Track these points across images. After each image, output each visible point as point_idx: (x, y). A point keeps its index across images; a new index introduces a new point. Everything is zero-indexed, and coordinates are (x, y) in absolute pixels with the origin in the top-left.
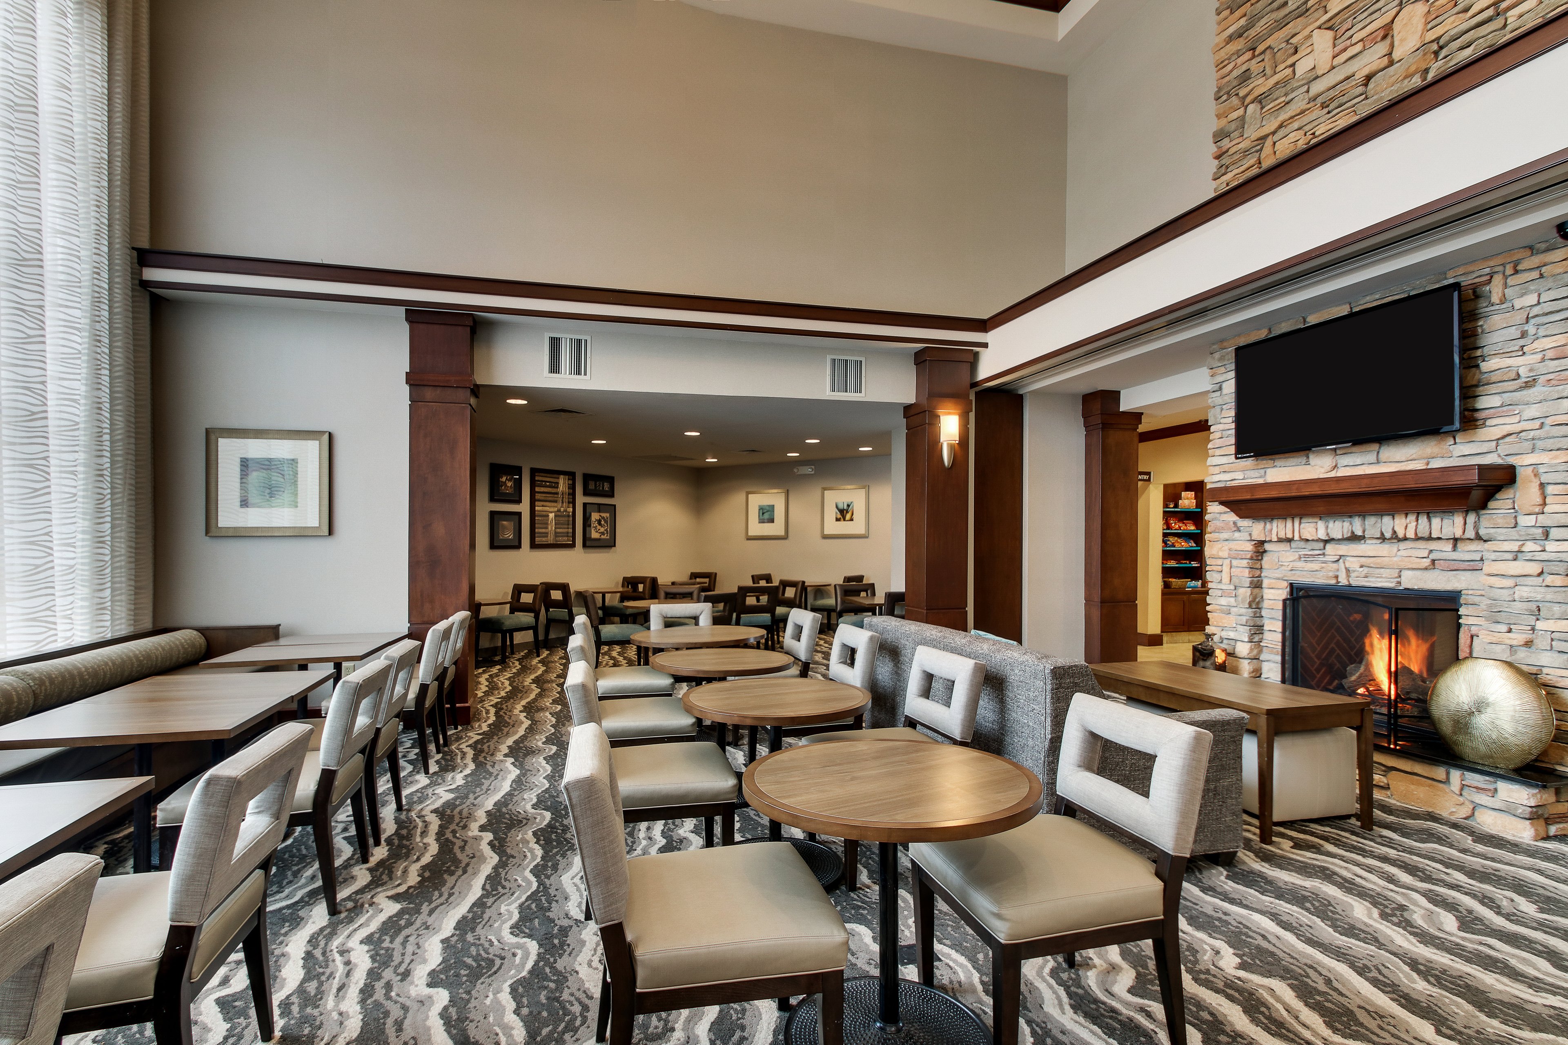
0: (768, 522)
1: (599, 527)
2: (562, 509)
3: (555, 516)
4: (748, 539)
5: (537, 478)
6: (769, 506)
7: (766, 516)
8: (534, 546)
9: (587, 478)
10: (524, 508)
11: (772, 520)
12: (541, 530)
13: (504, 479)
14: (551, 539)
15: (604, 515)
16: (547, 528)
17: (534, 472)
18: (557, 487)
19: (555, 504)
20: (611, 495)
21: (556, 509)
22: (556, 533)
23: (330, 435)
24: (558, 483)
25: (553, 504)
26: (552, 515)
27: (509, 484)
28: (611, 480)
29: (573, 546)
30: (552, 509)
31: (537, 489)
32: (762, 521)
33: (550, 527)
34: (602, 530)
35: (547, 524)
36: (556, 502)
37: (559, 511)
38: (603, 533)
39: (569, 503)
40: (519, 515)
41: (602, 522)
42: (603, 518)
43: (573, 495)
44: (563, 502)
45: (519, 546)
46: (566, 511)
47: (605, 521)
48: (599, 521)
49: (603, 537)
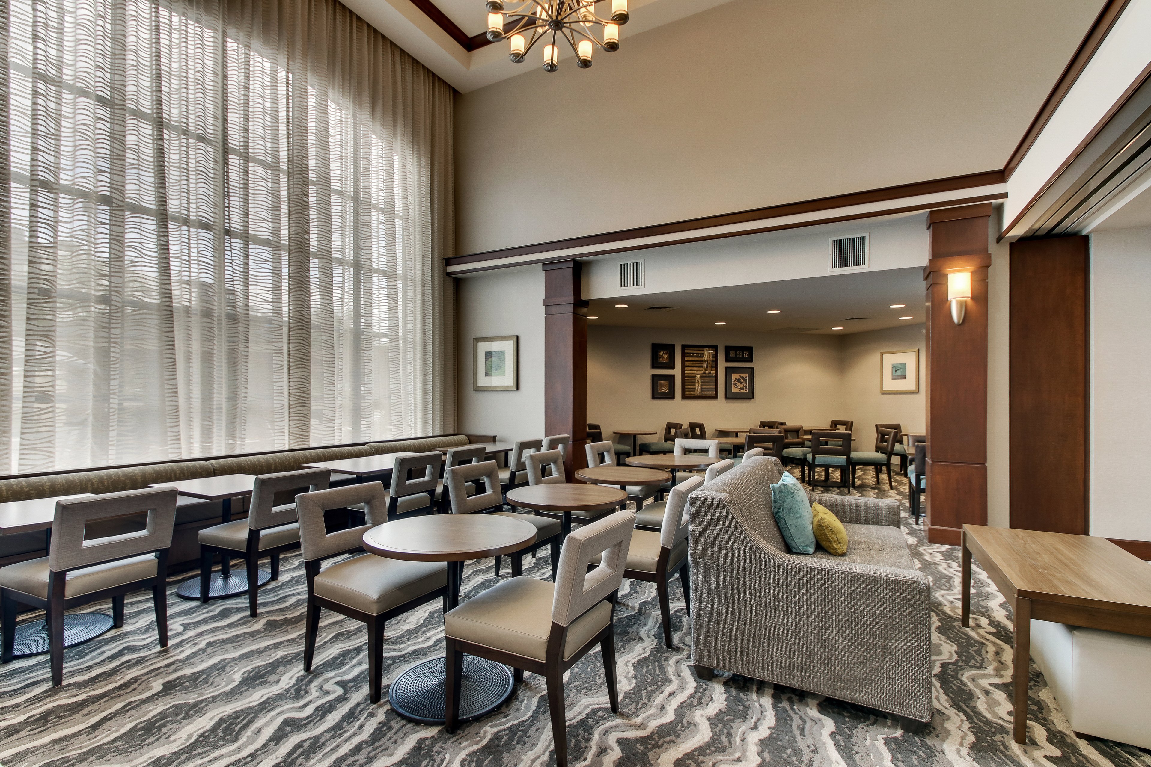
0: (901, 378)
1: (738, 384)
2: (707, 372)
3: (701, 377)
4: (883, 394)
5: (686, 351)
6: (901, 364)
7: (899, 373)
8: (684, 397)
9: (728, 349)
10: (677, 372)
11: (904, 377)
12: (689, 387)
13: (661, 353)
14: (698, 393)
15: (744, 375)
16: (694, 385)
17: (684, 347)
18: (703, 357)
19: (701, 369)
20: (750, 360)
21: (702, 372)
22: (702, 388)
23: (518, 337)
24: (703, 354)
25: (699, 369)
26: (698, 377)
27: (665, 356)
28: (750, 350)
29: (716, 397)
30: (699, 372)
31: (686, 359)
32: (894, 378)
33: (697, 385)
34: (741, 386)
35: (695, 382)
36: (702, 367)
37: (704, 373)
38: (742, 389)
39: (712, 367)
40: (673, 376)
41: (742, 381)
42: (742, 377)
43: (716, 362)
44: (707, 367)
45: (673, 398)
46: (710, 373)
47: (745, 380)
48: (739, 380)
49: (742, 391)
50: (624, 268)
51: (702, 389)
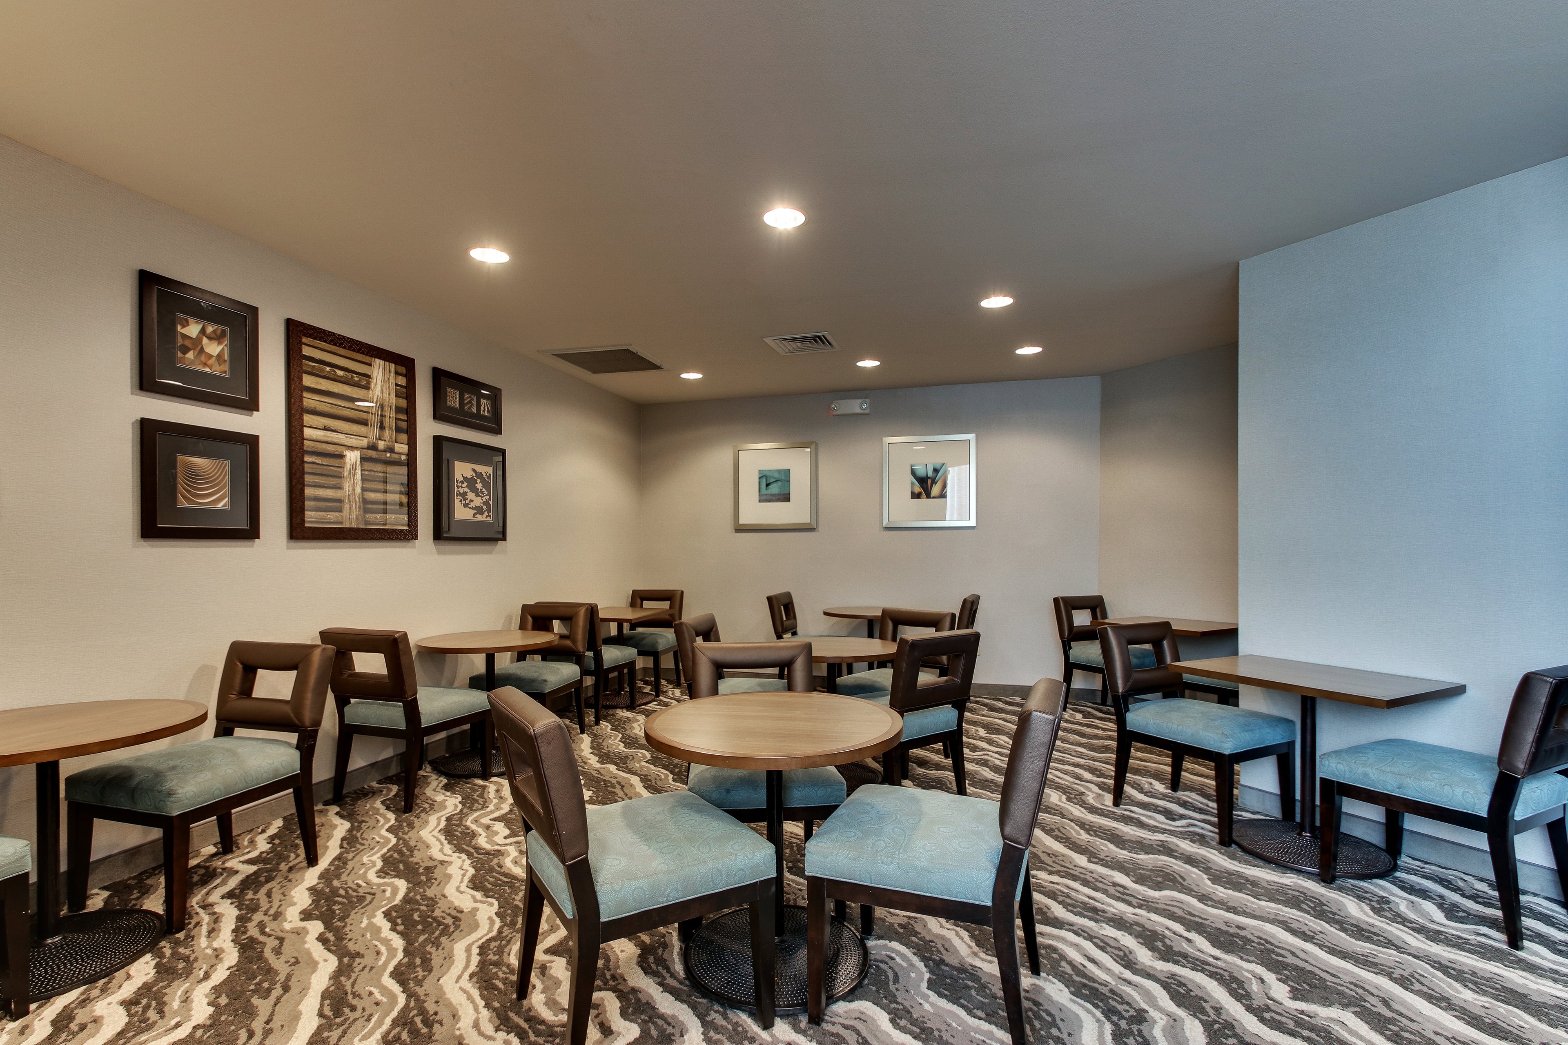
0: (779, 500)
1: (471, 495)
2: (381, 445)
3: (363, 459)
4: (741, 529)
5: (305, 352)
6: (779, 471)
7: (775, 489)
8: (298, 531)
9: (441, 380)
10: (269, 424)
11: (786, 498)
12: (321, 492)
13: (189, 330)
14: (350, 517)
15: (481, 469)
16: (339, 488)
17: (296, 332)
18: (364, 387)
19: (362, 429)
20: (495, 426)
21: (364, 442)
22: (365, 501)
24: (365, 376)
25: (355, 428)
26: (351, 456)
27: (213, 349)
28: (495, 395)
29: (409, 535)
30: (354, 441)
31: (305, 381)
32: (764, 498)
33: (347, 486)
34: (482, 501)
35: (340, 477)
36: (362, 422)
37: (373, 447)
38: (478, 510)
39: (397, 429)
40: (251, 442)
41: (479, 486)
42: (480, 475)
43: (409, 411)
44: (382, 428)
45: (251, 532)
46: (391, 450)
47: (486, 485)
48: (470, 483)
49: (479, 517)
51: (366, 505)
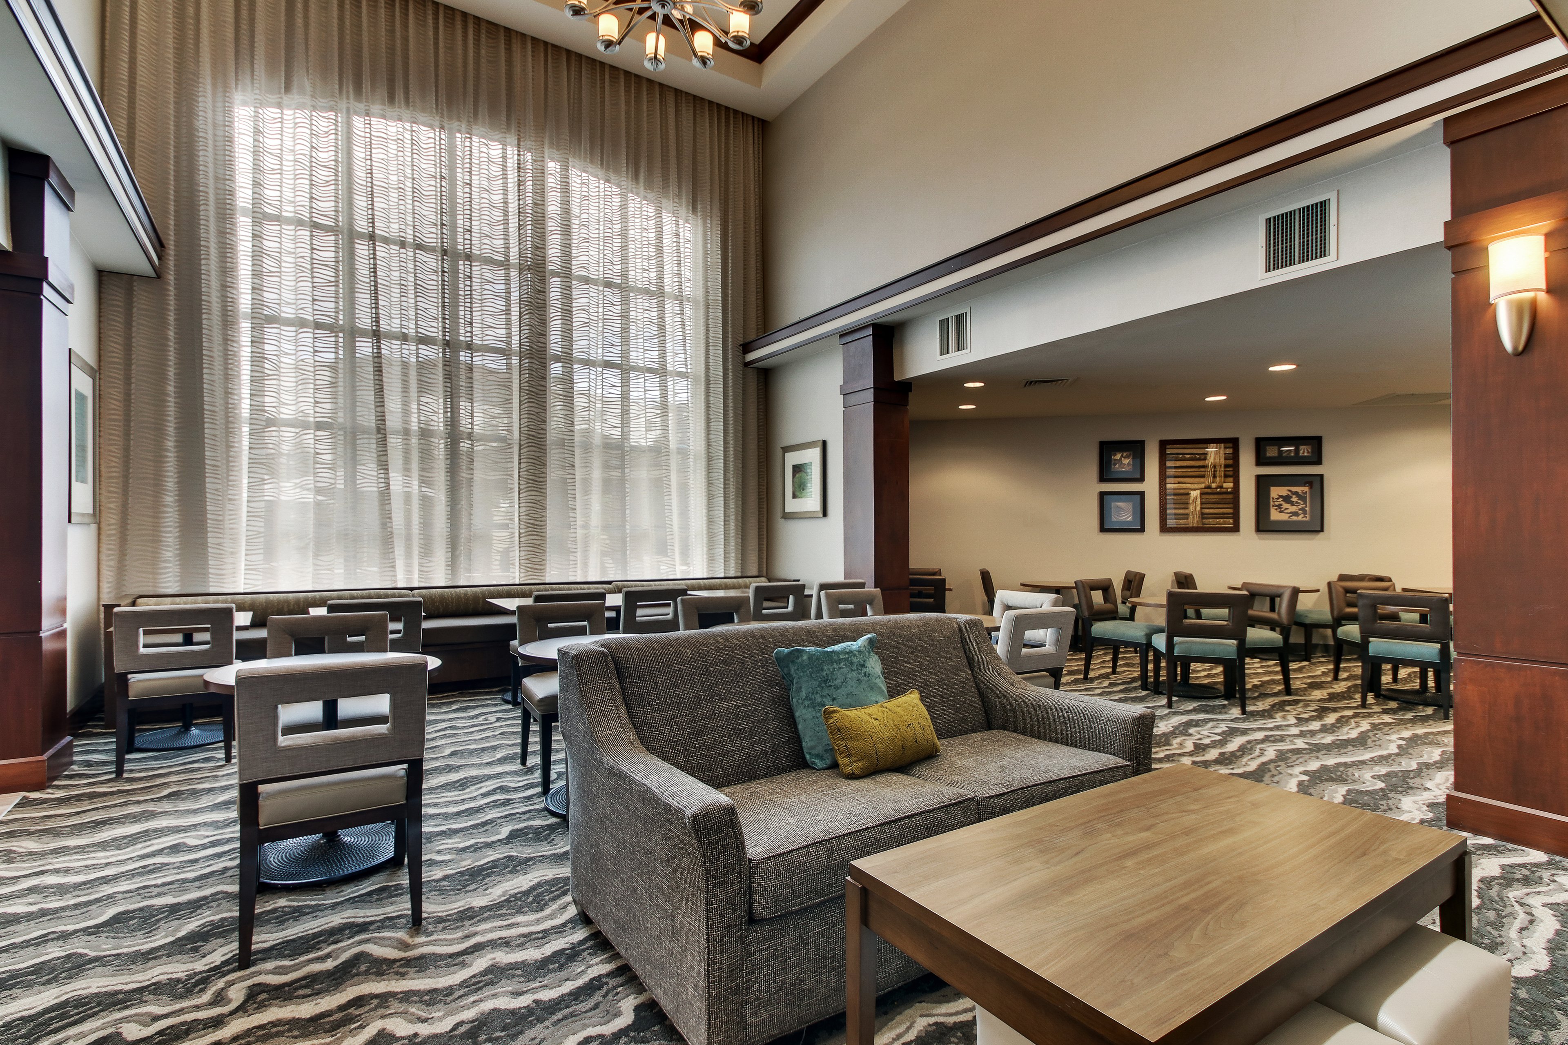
1: (1285, 506)
2: (1214, 485)
3: (1201, 494)
5: (1168, 451)
8: (1164, 529)
9: (1261, 444)
10: (1150, 486)
12: (1176, 511)
13: (1118, 456)
15: (1299, 489)
17: (1164, 445)
18: (1205, 459)
19: (1202, 480)
20: (1317, 460)
21: (1203, 486)
22: (1202, 514)
23: (824, 443)
24: (1206, 454)
25: (1197, 480)
26: (1195, 494)
27: (1126, 461)
28: (1316, 442)
29: (1236, 529)
30: (1196, 486)
31: (1169, 464)
33: (1191, 508)
34: (1293, 509)
35: (1187, 503)
36: (1203, 476)
38: (1295, 514)
39: (1226, 476)
40: (1142, 494)
41: (1294, 499)
42: (1296, 493)
43: (1236, 466)
44: (1215, 477)
45: (1142, 530)
46: (1221, 487)
47: (1301, 497)
48: (1287, 499)
49: (1294, 518)
50: (944, 324)
51: (1203, 516)
